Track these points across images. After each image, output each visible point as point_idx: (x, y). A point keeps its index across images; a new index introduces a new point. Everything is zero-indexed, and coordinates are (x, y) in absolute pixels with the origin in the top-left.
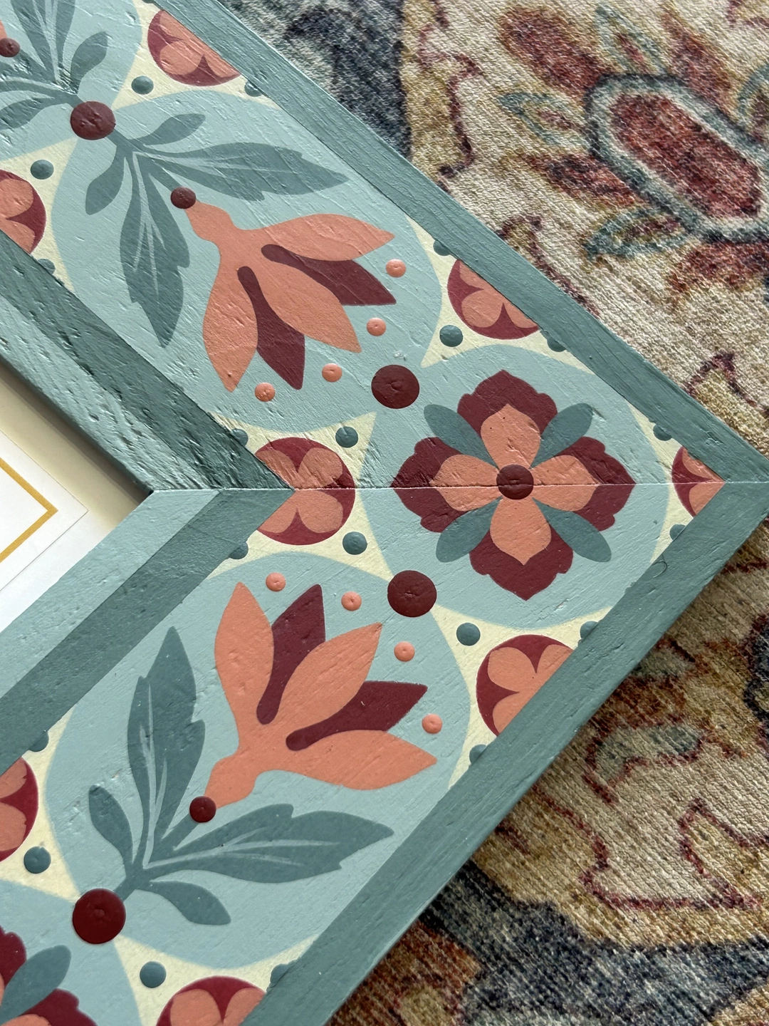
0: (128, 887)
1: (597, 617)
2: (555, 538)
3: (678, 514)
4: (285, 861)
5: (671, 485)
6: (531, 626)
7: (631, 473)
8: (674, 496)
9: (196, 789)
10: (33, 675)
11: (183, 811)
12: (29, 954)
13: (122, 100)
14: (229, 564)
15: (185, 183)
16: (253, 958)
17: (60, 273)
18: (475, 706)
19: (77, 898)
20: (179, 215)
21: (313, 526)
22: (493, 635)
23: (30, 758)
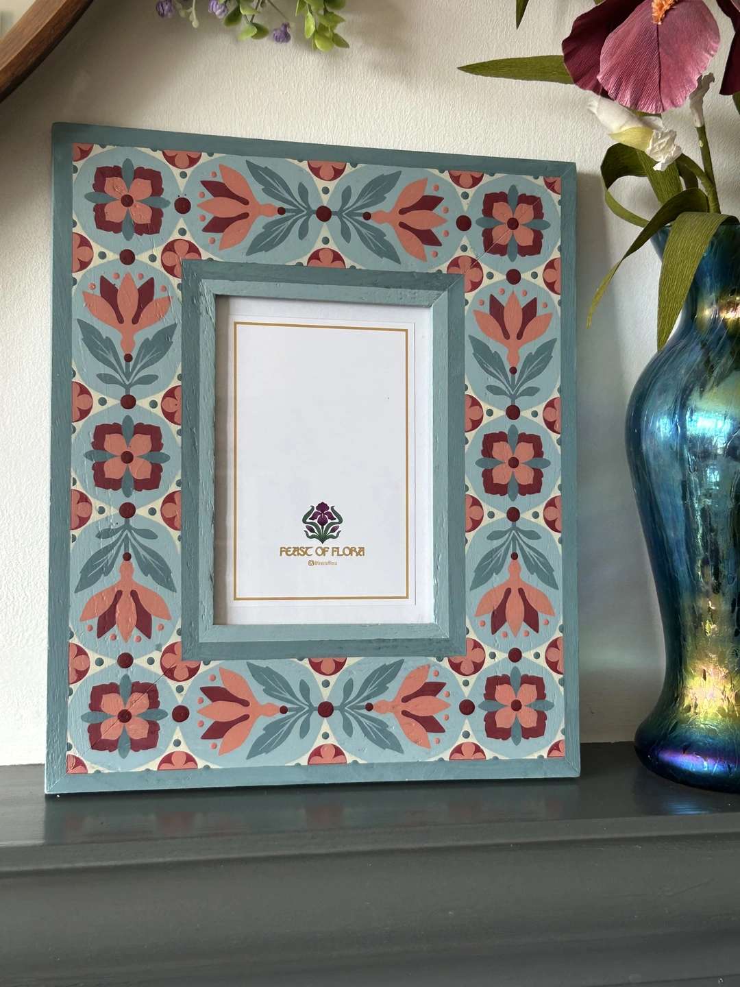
0: (513, 401)
1: (559, 244)
2: (534, 231)
3: (556, 197)
4: (540, 366)
5: (549, 190)
6: (546, 260)
7: (537, 196)
8: (551, 192)
9: (508, 367)
10: (450, 373)
11: (509, 374)
12: (507, 433)
13: (325, 200)
14: (467, 308)
15: (364, 211)
16: (552, 391)
17: (358, 267)
18: (550, 292)
19: (505, 413)
20: (369, 222)
21: (477, 280)
22: (540, 270)
23: (467, 393)
